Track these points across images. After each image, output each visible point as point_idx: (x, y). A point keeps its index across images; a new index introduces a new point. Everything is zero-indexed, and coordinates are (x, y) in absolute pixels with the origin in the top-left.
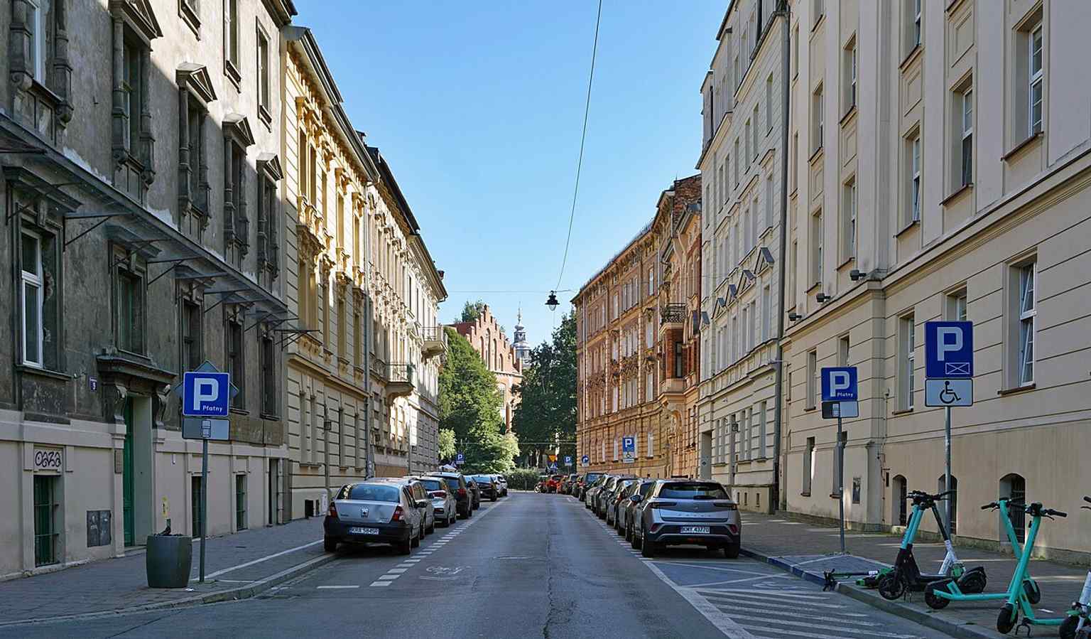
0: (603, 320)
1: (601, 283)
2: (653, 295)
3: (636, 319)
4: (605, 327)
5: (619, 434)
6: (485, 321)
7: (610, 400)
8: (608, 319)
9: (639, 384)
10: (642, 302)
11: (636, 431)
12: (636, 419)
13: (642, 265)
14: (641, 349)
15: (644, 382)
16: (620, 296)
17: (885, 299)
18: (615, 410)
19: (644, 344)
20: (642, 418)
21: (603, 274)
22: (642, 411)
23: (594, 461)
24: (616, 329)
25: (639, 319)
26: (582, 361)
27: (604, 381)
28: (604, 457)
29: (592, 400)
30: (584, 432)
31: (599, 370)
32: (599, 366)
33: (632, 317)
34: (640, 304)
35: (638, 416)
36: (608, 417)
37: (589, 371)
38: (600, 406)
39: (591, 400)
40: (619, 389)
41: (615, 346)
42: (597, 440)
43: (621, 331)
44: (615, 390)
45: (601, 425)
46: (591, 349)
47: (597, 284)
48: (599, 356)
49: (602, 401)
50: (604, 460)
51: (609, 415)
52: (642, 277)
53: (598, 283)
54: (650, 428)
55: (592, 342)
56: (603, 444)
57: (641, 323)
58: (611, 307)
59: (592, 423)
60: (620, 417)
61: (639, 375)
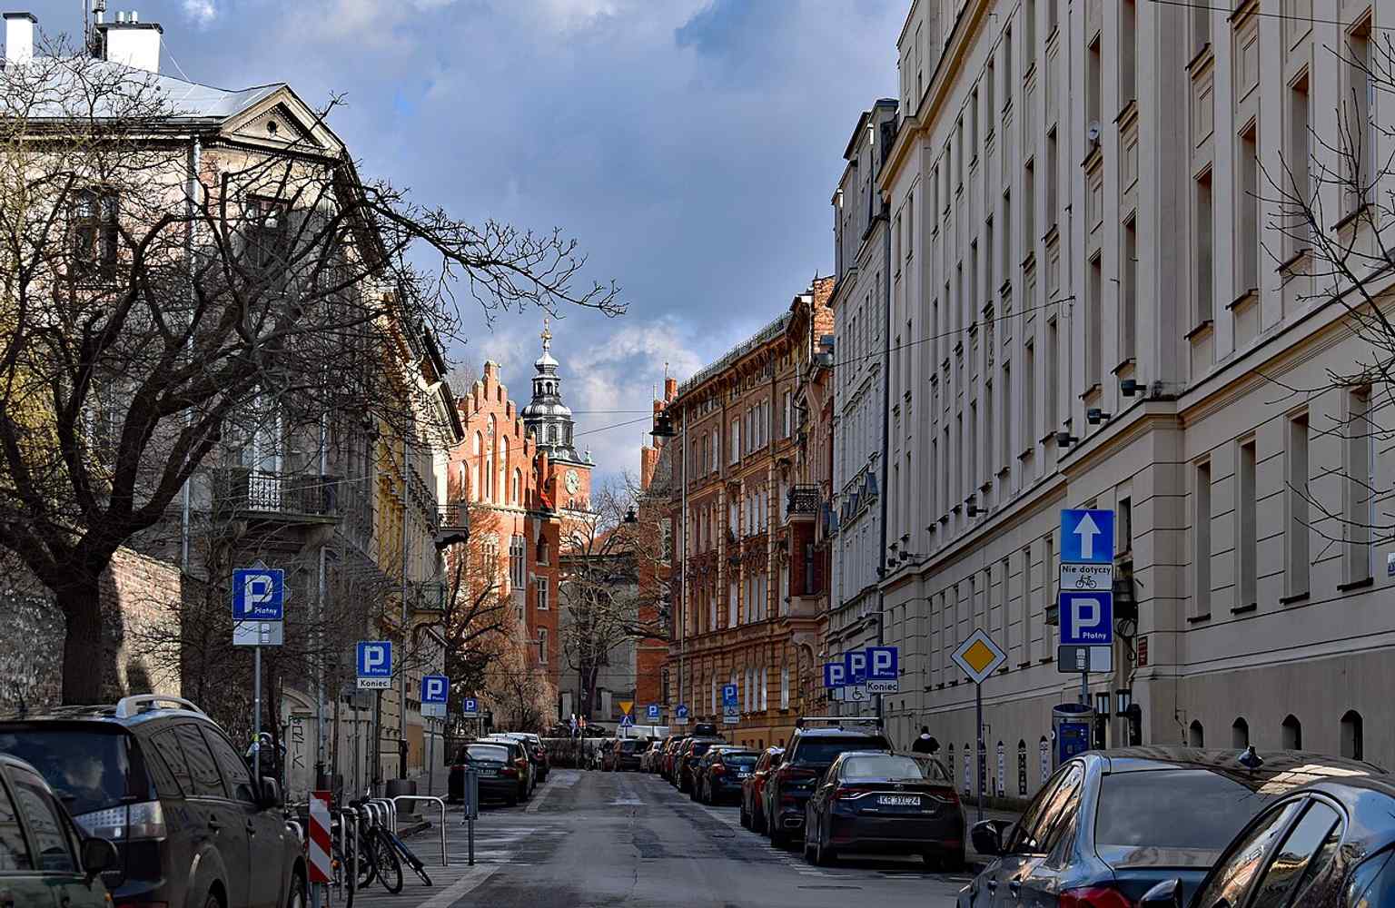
0: (716, 460)
1: (713, 393)
2: (791, 438)
3: (765, 471)
4: (718, 472)
5: (739, 668)
6: (486, 397)
7: (726, 604)
8: (724, 462)
9: (769, 583)
10: (774, 445)
11: (764, 664)
12: (765, 644)
13: (774, 383)
14: (772, 524)
15: (776, 581)
16: (742, 425)
17: (1184, 429)
18: (732, 625)
19: (776, 516)
20: (773, 643)
21: (716, 380)
22: (772, 630)
23: (699, 714)
24: (735, 480)
25: (770, 473)
26: (680, 525)
27: (717, 570)
28: (714, 707)
29: (697, 602)
30: (682, 658)
31: (708, 548)
32: (708, 542)
33: (760, 466)
34: (771, 448)
35: (767, 640)
36: (723, 635)
37: (691, 544)
38: (708, 611)
39: (693, 600)
40: (739, 589)
41: (733, 511)
42: (703, 675)
43: (743, 486)
44: (733, 589)
45: (710, 649)
46: (696, 505)
47: (705, 392)
48: (709, 521)
49: (713, 605)
50: (714, 714)
51: (724, 631)
52: (774, 403)
53: (708, 392)
54: (785, 662)
55: (697, 495)
56: (714, 684)
57: (773, 480)
58: (728, 439)
59: (696, 642)
60: (740, 638)
61: (769, 569)
